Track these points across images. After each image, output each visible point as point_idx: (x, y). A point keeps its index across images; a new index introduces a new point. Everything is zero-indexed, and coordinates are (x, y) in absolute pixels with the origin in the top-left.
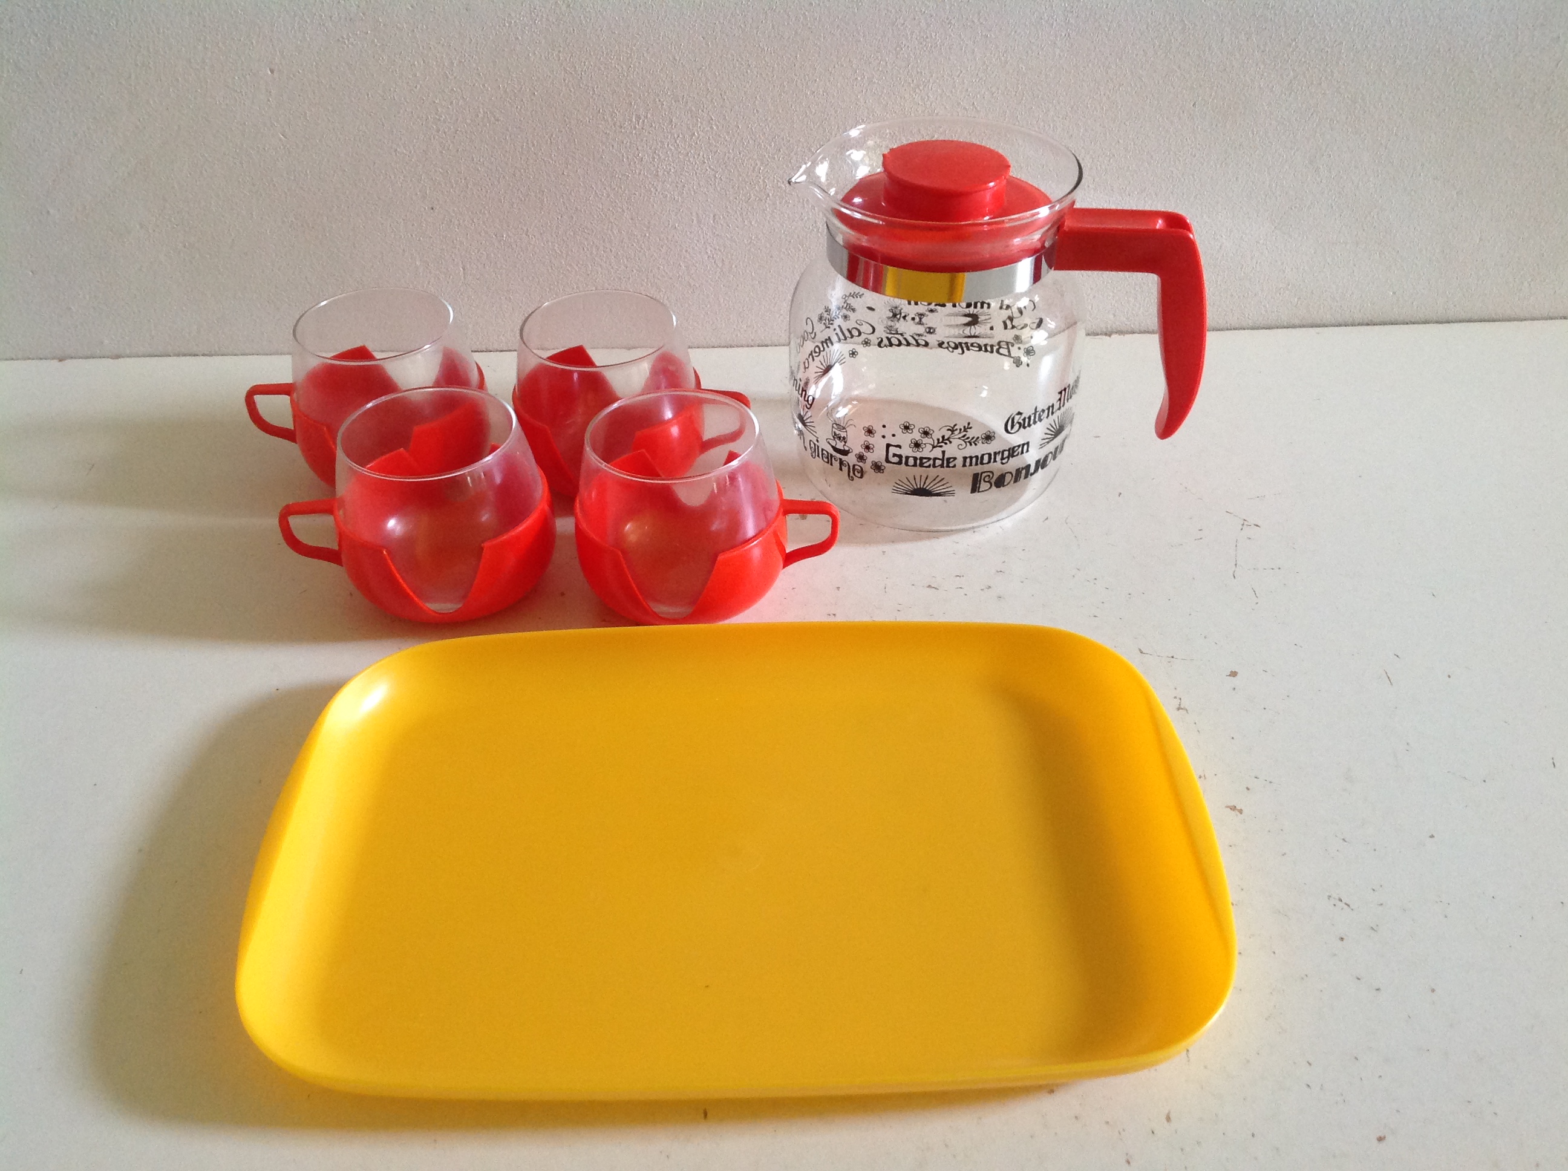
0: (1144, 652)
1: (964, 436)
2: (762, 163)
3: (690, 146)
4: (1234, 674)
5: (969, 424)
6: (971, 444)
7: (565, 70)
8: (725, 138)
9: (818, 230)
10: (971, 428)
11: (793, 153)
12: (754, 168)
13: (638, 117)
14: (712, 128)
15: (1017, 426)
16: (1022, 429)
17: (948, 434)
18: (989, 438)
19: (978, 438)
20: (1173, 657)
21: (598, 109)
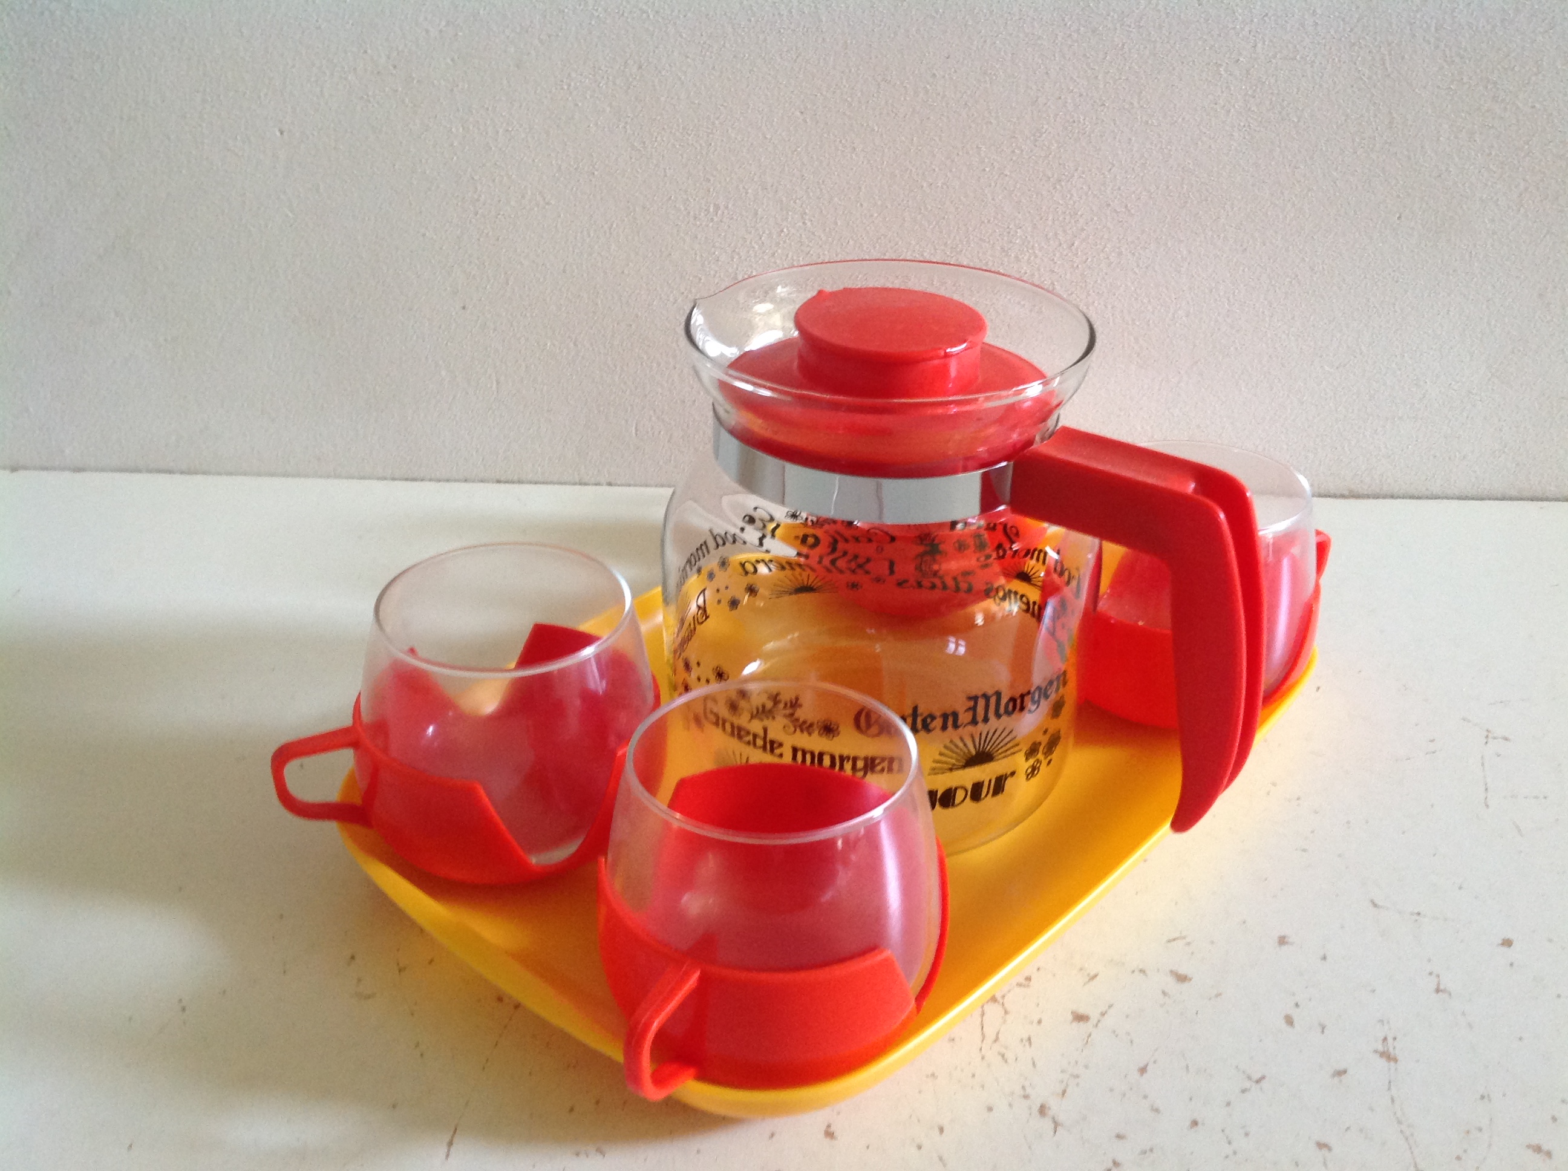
1: (792, 714)
5: (798, 699)
6: (802, 731)
10: (801, 706)
15: (876, 729)
17: (769, 705)
18: (828, 729)
19: (812, 724)
20: (1419, 914)
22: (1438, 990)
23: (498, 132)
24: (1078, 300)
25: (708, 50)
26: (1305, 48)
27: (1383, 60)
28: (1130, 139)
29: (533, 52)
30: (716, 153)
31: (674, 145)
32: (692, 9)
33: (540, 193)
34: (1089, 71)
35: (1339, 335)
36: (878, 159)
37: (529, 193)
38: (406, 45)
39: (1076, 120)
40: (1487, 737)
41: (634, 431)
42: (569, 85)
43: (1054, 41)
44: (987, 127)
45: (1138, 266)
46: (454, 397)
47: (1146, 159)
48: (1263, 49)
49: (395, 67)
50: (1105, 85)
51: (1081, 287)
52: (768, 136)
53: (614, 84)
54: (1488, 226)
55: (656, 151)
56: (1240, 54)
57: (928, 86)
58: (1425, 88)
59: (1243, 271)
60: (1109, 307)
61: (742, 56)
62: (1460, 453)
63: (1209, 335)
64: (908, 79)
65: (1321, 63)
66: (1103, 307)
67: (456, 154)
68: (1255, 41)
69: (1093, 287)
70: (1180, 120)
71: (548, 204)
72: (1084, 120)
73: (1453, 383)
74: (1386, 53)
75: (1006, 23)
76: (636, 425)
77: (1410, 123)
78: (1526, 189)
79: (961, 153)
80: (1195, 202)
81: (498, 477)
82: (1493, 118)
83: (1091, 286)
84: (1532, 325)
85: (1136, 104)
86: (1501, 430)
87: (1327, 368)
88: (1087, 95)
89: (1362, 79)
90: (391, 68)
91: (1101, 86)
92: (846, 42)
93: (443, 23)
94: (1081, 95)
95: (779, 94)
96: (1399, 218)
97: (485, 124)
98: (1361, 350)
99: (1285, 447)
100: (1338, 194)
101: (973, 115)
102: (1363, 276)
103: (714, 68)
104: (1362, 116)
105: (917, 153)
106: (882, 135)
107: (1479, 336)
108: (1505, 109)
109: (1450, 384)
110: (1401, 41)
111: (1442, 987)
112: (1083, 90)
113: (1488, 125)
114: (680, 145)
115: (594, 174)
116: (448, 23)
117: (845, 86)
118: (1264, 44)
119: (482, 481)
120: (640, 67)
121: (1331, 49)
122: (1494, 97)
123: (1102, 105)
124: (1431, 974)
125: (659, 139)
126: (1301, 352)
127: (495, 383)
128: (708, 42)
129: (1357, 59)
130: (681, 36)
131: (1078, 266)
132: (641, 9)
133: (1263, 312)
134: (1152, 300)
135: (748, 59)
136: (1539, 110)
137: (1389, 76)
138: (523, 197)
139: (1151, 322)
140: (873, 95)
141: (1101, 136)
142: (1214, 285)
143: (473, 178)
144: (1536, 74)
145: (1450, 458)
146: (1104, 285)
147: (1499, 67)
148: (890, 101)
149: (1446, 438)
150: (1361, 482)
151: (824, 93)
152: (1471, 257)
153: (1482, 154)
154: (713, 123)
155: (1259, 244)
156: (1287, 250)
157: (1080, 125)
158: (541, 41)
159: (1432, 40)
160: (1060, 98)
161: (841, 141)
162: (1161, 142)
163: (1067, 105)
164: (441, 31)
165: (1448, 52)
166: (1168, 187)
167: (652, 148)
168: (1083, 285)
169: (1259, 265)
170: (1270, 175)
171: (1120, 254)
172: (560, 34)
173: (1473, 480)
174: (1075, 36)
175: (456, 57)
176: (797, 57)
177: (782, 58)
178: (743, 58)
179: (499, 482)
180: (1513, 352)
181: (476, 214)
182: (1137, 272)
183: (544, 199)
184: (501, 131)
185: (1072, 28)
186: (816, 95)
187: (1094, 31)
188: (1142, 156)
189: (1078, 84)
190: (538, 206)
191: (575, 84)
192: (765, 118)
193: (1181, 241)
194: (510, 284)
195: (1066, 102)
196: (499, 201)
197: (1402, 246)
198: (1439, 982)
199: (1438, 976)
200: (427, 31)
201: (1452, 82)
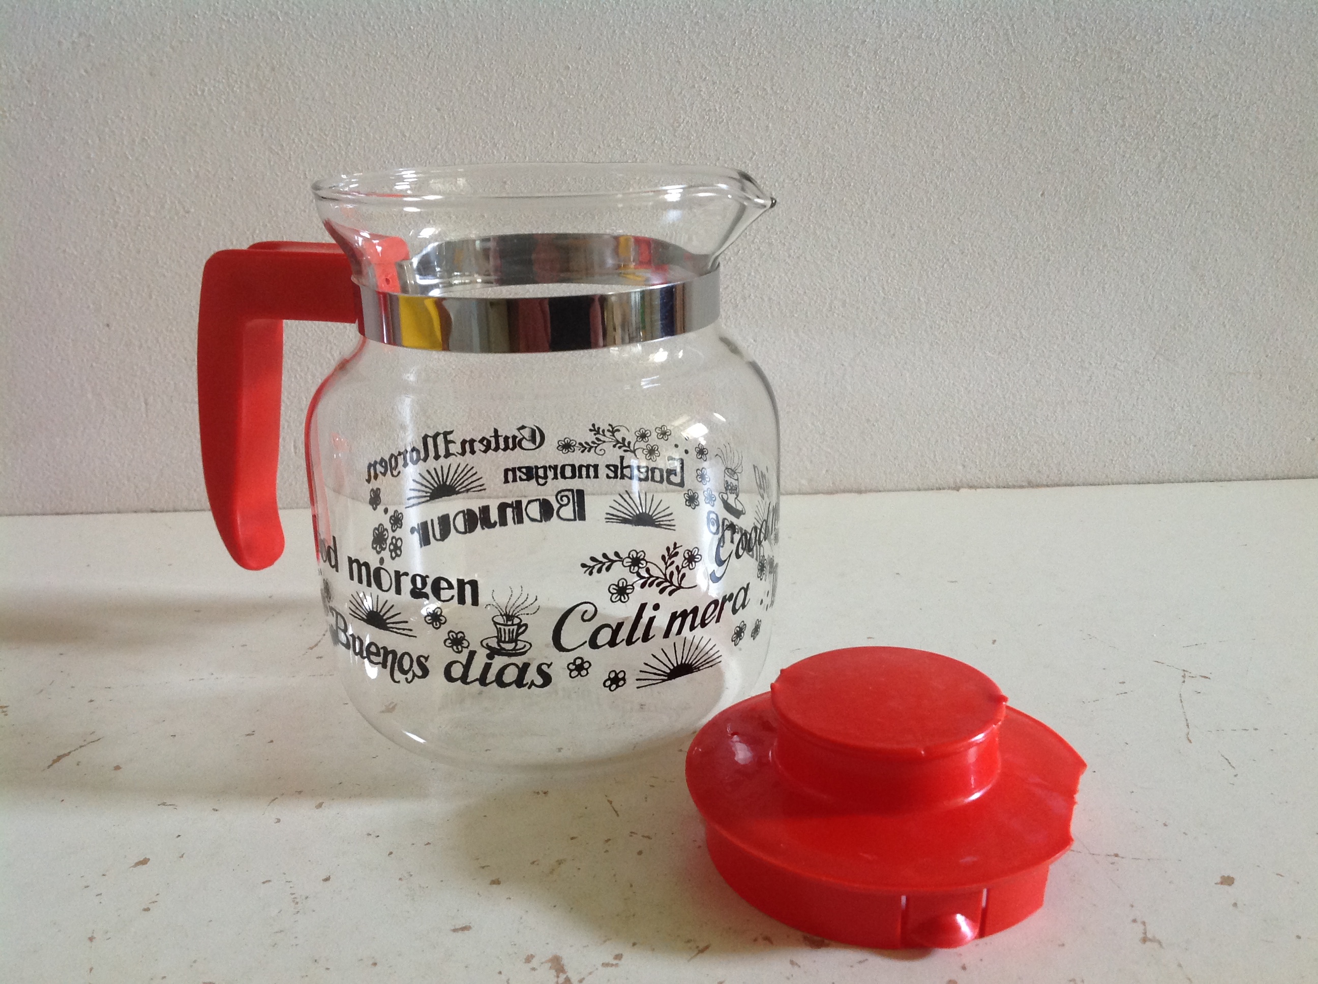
4: (1228, 881)
20: (1116, 855)
22: (1145, 940)
23: (134, 141)
24: (735, 293)
25: (339, 49)
26: (928, 26)
27: (1006, 34)
28: (767, 127)
29: (165, 60)
30: (356, 153)
31: (312, 147)
32: (321, 9)
33: (180, 202)
34: (719, 58)
35: (997, 319)
36: (520, 155)
37: (169, 202)
38: (39, 58)
39: (712, 108)
40: (1184, 676)
41: (293, 450)
42: (203, 91)
43: (682, 29)
44: (625, 119)
45: (790, 256)
46: (103, 421)
47: (786, 146)
48: (888, 28)
49: (29, 81)
50: (737, 73)
51: (736, 280)
52: (408, 135)
53: (248, 86)
54: (1132, 198)
55: (294, 153)
56: (866, 35)
57: (562, 79)
58: (1051, 61)
59: (894, 256)
60: (766, 299)
61: (374, 54)
62: (1135, 436)
63: (868, 324)
64: (542, 72)
65: (946, 41)
66: (760, 300)
67: (93, 166)
68: (879, 21)
69: (748, 279)
70: (814, 104)
71: (188, 212)
72: (720, 108)
73: (1119, 363)
74: (1009, 27)
75: (633, 12)
76: (295, 442)
77: (1041, 97)
78: (1164, 159)
79: (602, 146)
80: (839, 188)
81: (151, 507)
82: (1122, 89)
83: (745, 278)
84: (1190, 300)
85: (769, 89)
86: (1173, 410)
87: (989, 354)
88: (720, 82)
89: (988, 55)
90: (26, 82)
91: (733, 73)
92: (476, 37)
93: (75, 35)
94: (714, 83)
95: (414, 91)
96: (1042, 195)
97: (122, 134)
98: (1021, 333)
99: (958, 438)
100: (979, 174)
101: (610, 106)
102: (1013, 257)
103: (346, 67)
104: (993, 92)
105: (558, 147)
106: (521, 129)
107: (1139, 312)
108: (1132, 79)
109: (1116, 365)
110: (1022, 15)
111: (1149, 936)
112: (715, 78)
113: (1118, 96)
114: (318, 146)
115: (232, 179)
116: (80, 35)
117: (480, 81)
118: (888, 23)
119: (136, 512)
120: (273, 69)
121: (954, 26)
122: (1120, 67)
123: (735, 93)
124: (1134, 921)
125: (296, 140)
126: (961, 339)
127: (143, 404)
128: (339, 42)
129: (981, 35)
130: (312, 36)
131: (730, 259)
132: (270, 12)
133: (919, 299)
134: (807, 291)
135: (380, 57)
136: (1166, 78)
137: (1014, 51)
138: (163, 207)
139: (809, 313)
140: (509, 90)
141: (739, 124)
142: (866, 273)
143: (111, 190)
144: (1158, 43)
145: (1125, 442)
146: (758, 277)
147: (1120, 37)
148: (526, 95)
149: (1119, 421)
150: (1039, 472)
151: (459, 88)
152: (1119, 231)
153: (1116, 126)
154: (351, 122)
155: (906, 228)
156: (935, 233)
157: (717, 113)
158: (172, 47)
159: (1052, 14)
160: (694, 86)
161: (481, 138)
162: (799, 127)
163: (702, 93)
164: (73, 42)
165: (1068, 24)
166: (810, 174)
167: (290, 149)
168: (738, 278)
169: (909, 250)
170: (909, 157)
171: (770, 244)
172: (191, 40)
173: (1152, 464)
174: (702, 22)
175: (89, 69)
176: (429, 53)
177: (413, 54)
178: (375, 56)
179: (153, 511)
180: (1175, 329)
181: (116, 226)
182: (789, 262)
183: (184, 208)
184: (137, 140)
185: (698, 16)
186: (452, 91)
187: (720, 17)
188: (781, 143)
189: (710, 71)
190: (177, 213)
191: (209, 89)
192: (402, 115)
193: (828, 229)
194: (154, 297)
195: (701, 91)
196: (139, 212)
197: (1049, 224)
198: (1145, 929)
199: (1144, 923)
200: (60, 43)
201: (1077, 54)
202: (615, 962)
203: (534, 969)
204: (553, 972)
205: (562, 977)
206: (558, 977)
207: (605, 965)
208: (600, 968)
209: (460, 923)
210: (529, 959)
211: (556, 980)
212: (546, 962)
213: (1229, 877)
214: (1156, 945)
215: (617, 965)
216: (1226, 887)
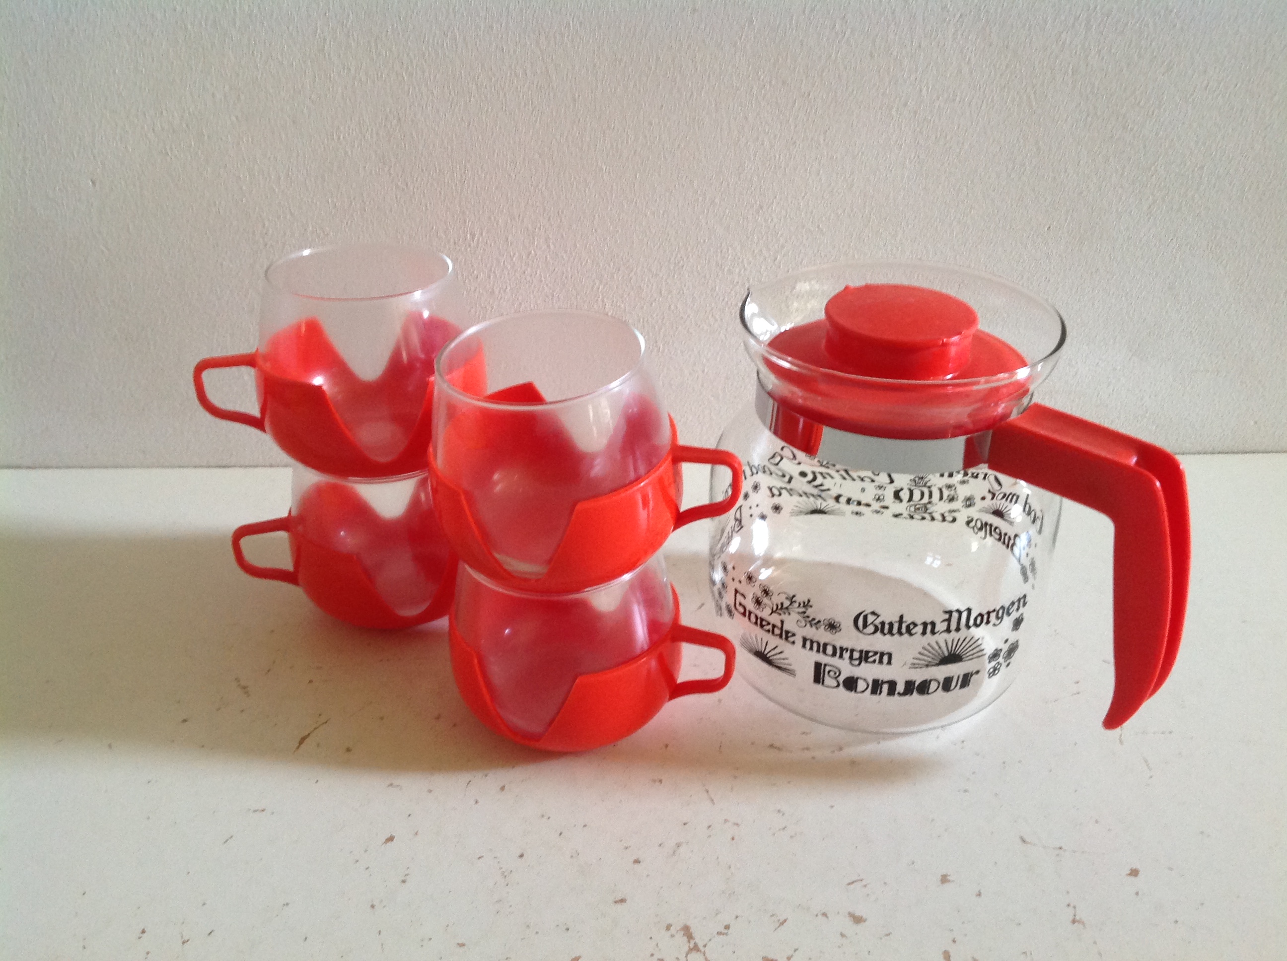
0: (1028, 840)
1: (804, 612)
2: (601, 282)
3: (527, 264)
4: (1134, 873)
5: (809, 601)
6: (811, 626)
7: (397, 187)
8: (562, 257)
9: (658, 350)
10: (811, 606)
11: (633, 273)
12: (593, 287)
13: (473, 236)
14: (549, 246)
15: (871, 629)
16: (878, 634)
17: (787, 603)
18: (832, 626)
19: (819, 622)
20: (1061, 848)
21: (431, 225)
22: (1074, 921)
29: (305, 111)
49: (187, 126)
56: (908, 98)
65: (977, 104)
67: (245, 197)
82: (1124, 145)
88: (781, 136)
90: (185, 127)
91: (792, 129)
94: (775, 136)
96: (1048, 229)
97: (269, 171)
103: (462, 120)
108: (1134, 137)
111: (1077, 918)
112: (776, 132)
115: (365, 209)
124: (1068, 905)
183: (324, 232)
187: (784, 83)
196: (285, 234)
197: (1052, 252)
198: (1075, 912)
199: (1075, 907)
200: (213, 95)
201: (1088, 115)
202: (725, 931)
203: (672, 936)
204: (685, 939)
205: (692, 943)
206: (689, 942)
207: (719, 933)
208: (716, 936)
209: (619, 897)
210: (668, 927)
211: (688, 944)
212: (680, 930)
213: (1135, 869)
214: (1081, 926)
215: (726, 934)
216: (1133, 878)
